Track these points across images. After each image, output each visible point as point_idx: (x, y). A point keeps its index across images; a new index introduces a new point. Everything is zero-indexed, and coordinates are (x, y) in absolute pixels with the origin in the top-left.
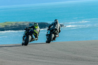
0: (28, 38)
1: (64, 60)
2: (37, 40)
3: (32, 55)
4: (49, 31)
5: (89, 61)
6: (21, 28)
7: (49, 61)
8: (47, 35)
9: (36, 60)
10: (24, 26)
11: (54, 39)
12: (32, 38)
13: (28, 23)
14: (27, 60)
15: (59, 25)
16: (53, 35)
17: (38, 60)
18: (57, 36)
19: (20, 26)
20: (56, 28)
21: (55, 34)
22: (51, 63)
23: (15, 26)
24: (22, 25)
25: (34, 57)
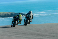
0: (15, 22)
1: (31, 35)
2: (20, 24)
3: (13, 32)
4: (26, 18)
5: (46, 36)
6: (6, 16)
7: (23, 36)
8: (25, 21)
9: (15, 35)
10: (7, 15)
11: (29, 23)
12: (18, 23)
13: (10, 13)
14: (9, 35)
15: (32, 14)
16: (29, 21)
17: (16, 35)
18: (31, 21)
19: (5, 15)
20: (30, 16)
21: (30, 20)
22: (24, 37)
23: (2, 15)
24: (7, 14)
25: (13, 33)
